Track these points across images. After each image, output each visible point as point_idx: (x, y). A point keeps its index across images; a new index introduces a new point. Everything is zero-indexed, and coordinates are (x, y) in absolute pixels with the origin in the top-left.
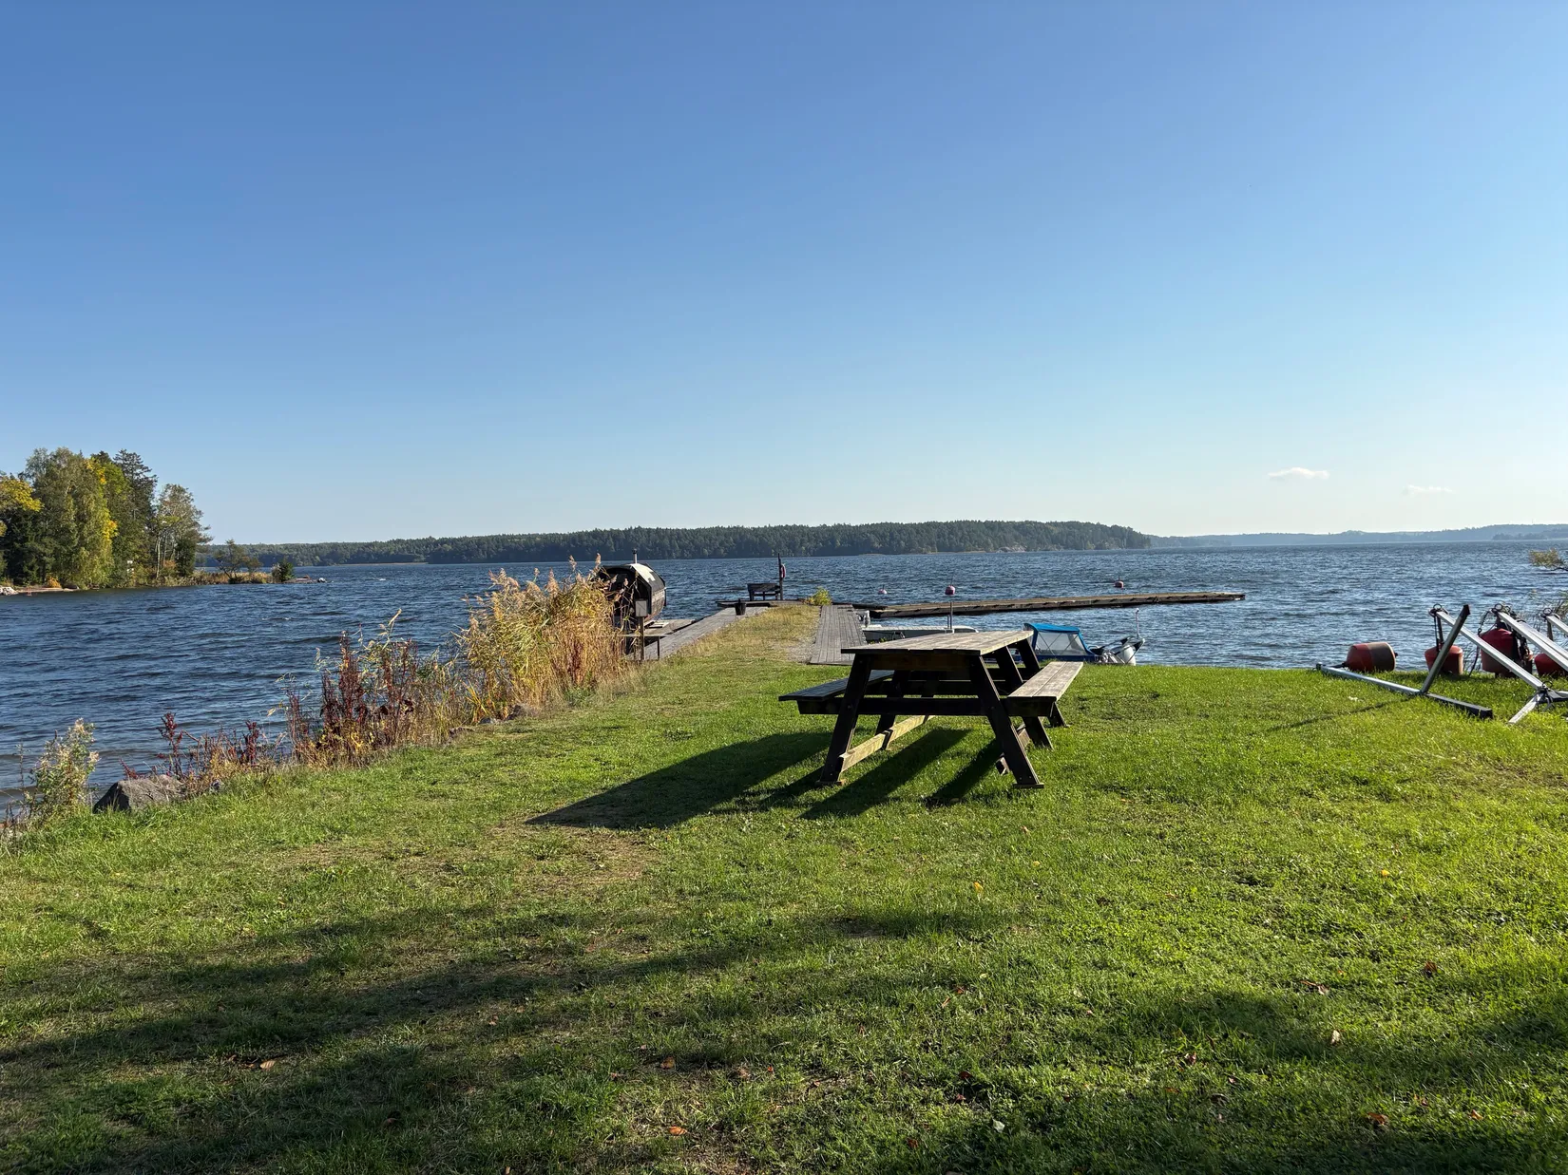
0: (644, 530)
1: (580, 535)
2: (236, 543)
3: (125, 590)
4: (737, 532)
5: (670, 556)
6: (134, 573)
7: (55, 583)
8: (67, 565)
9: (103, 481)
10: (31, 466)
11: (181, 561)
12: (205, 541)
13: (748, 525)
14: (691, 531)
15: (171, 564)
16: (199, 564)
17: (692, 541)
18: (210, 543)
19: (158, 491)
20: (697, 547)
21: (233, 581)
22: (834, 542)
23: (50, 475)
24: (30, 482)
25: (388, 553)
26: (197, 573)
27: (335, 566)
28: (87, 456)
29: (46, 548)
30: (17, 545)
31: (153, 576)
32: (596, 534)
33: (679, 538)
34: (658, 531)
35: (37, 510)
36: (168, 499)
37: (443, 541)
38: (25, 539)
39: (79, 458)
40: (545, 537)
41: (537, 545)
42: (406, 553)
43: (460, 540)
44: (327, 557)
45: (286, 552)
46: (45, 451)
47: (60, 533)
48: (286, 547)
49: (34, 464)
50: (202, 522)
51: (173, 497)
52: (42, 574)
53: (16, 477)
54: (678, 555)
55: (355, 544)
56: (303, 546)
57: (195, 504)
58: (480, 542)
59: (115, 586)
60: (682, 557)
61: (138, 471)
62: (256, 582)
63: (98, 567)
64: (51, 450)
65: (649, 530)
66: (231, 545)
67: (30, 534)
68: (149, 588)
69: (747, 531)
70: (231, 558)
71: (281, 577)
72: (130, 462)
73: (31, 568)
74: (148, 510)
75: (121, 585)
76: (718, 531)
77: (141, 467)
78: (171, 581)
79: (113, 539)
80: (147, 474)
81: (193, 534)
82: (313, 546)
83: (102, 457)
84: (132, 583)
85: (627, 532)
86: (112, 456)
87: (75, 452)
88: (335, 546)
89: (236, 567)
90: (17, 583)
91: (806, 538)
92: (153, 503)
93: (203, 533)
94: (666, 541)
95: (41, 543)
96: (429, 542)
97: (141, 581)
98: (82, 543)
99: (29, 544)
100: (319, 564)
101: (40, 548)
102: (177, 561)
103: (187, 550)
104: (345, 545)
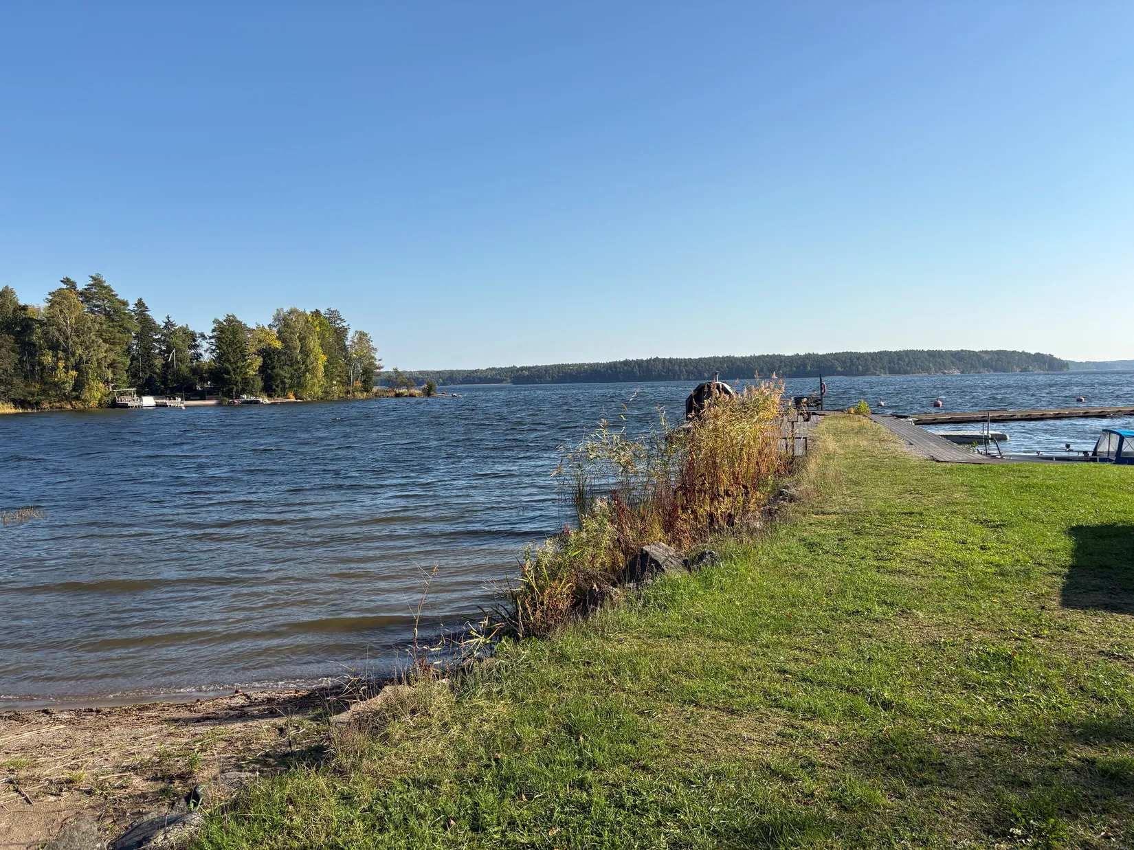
0: (660, 359)
1: (615, 363)
2: (400, 370)
3: (332, 401)
4: (729, 360)
5: (679, 379)
6: (337, 390)
7: (291, 396)
8: (298, 385)
9: (318, 329)
10: (275, 320)
11: (364, 382)
12: (380, 368)
13: (738, 355)
14: (695, 360)
15: (359, 384)
16: (376, 384)
17: (696, 367)
18: (382, 370)
19: (351, 336)
20: (699, 372)
21: (398, 395)
22: (805, 366)
23: (287, 325)
24: (275, 330)
25: (486, 377)
26: (375, 389)
27: (452, 386)
28: (308, 313)
29: (285, 372)
30: (269, 371)
31: (348, 392)
32: (626, 363)
33: (686, 365)
34: (670, 360)
35: (280, 348)
36: (356, 341)
37: (523, 369)
38: (274, 368)
39: (304, 314)
40: (590, 365)
41: (586, 371)
42: (498, 377)
43: (533, 367)
44: (447, 380)
45: (421, 376)
46: (282, 309)
47: (293, 362)
48: (421, 373)
49: (277, 319)
50: (377, 356)
51: (360, 339)
52: (283, 390)
53: (266, 327)
54: (685, 377)
55: (465, 371)
56: (431, 372)
57: (373, 344)
58: (546, 369)
59: (326, 399)
60: (688, 379)
61: (338, 322)
62: (412, 396)
63: (316, 384)
64: (286, 309)
65: (664, 360)
66: (396, 371)
67: (277, 365)
68: (346, 400)
69: (737, 359)
70: (396, 381)
71: (428, 392)
72: (334, 316)
73: (277, 386)
74: (344, 348)
75: (329, 398)
76: (715, 359)
77: (341, 319)
78: (359, 395)
79: (325, 367)
80: (345, 324)
81: (372, 364)
82: (438, 372)
83: (317, 313)
84: (336, 397)
85: (648, 361)
86: (322, 312)
87: (301, 310)
88: (452, 372)
89: (399, 386)
90: (270, 396)
91: (783, 364)
92: (347, 343)
93: (377, 363)
94: (677, 368)
95: (283, 369)
96: (512, 370)
97: (341, 395)
98: (307, 370)
99: (276, 371)
100: (442, 384)
101: (282, 373)
102: (363, 382)
103: (368, 375)
104: (458, 372)
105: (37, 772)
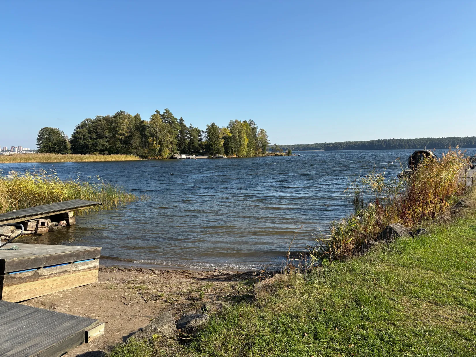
0: (395, 139)
1: (373, 141)
2: (277, 145)
3: (250, 157)
4: (431, 140)
5: (404, 148)
6: (252, 153)
7: (235, 155)
8: (238, 151)
9: (245, 128)
10: (229, 125)
11: (263, 149)
13: (435, 137)
14: (413, 140)
15: (260, 150)
16: (267, 150)
17: (413, 143)
18: (270, 145)
19: (258, 130)
20: (415, 145)
21: (276, 155)
22: (471, 142)
23: (234, 127)
24: (229, 129)
25: (313, 147)
26: (267, 152)
27: (298, 151)
28: (242, 122)
29: (233, 146)
30: (227, 145)
31: (256, 154)
32: (378, 141)
33: (408, 142)
34: (400, 140)
35: (231, 136)
36: (260, 133)
37: (329, 144)
38: (229, 144)
39: (240, 122)
40: (361, 142)
41: (359, 144)
42: (318, 147)
43: (335, 143)
44: (296, 149)
45: (285, 147)
46: (232, 120)
47: (236, 142)
48: (285, 146)
49: (230, 124)
50: (268, 139)
51: (262, 132)
52: (232, 153)
53: (226, 128)
54: (408, 148)
55: (304, 145)
56: (290, 145)
57: (267, 134)
58: (340, 144)
59: (248, 156)
60: (409, 148)
61: (253, 125)
62: (281, 155)
63: (244, 150)
64: (234, 120)
65: (397, 140)
66: (275, 145)
67: (230, 142)
68: (256, 157)
69: (435, 139)
70: (275, 149)
71: (288, 154)
72: (252, 123)
73: (230, 151)
74: (255, 136)
75: (249, 156)
76: (423, 139)
77: (254, 124)
78: (261, 155)
79: (248, 143)
80: (256, 126)
81: (266, 142)
82: (292, 145)
83: (245, 122)
84: (252, 156)
85: (389, 140)
86: (247, 121)
87: (239, 121)
88: (298, 145)
89: (276, 151)
90: (227, 155)
91: (459, 142)
92: (257, 134)
93: (268, 142)
94: (403, 143)
95: (232, 145)
96: (325, 144)
97: (254, 155)
98: (241, 145)
99: (229, 145)
100: (294, 151)
101: (232, 146)
102: (262, 150)
103: (264, 147)
104: (301, 145)
105: (148, 291)
